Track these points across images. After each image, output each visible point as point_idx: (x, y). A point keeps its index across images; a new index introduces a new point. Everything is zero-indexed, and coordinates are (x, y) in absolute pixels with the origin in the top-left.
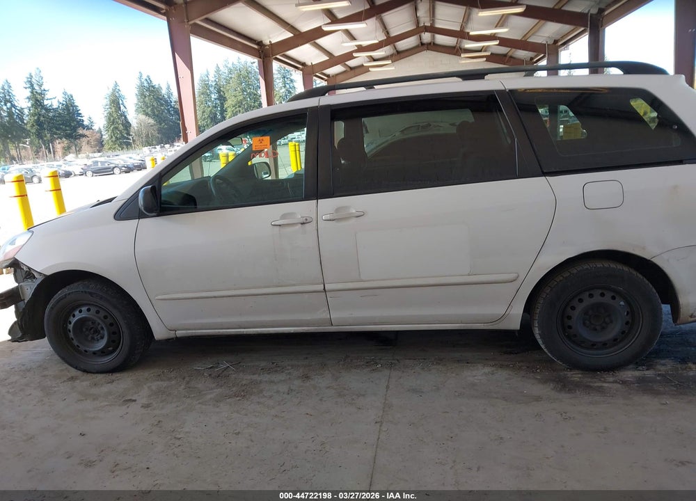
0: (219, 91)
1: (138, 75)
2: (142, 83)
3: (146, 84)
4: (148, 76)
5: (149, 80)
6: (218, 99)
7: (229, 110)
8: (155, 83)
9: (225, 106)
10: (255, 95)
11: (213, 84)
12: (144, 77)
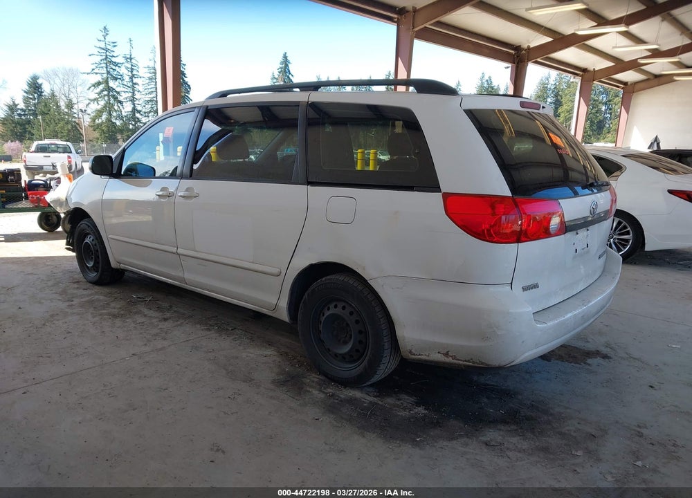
0: (556, 96)
1: (481, 75)
2: (482, 84)
3: (486, 85)
4: (490, 77)
5: (489, 81)
6: (554, 103)
7: (562, 115)
8: (495, 84)
9: (559, 111)
10: (595, 100)
11: (552, 87)
12: (486, 78)
